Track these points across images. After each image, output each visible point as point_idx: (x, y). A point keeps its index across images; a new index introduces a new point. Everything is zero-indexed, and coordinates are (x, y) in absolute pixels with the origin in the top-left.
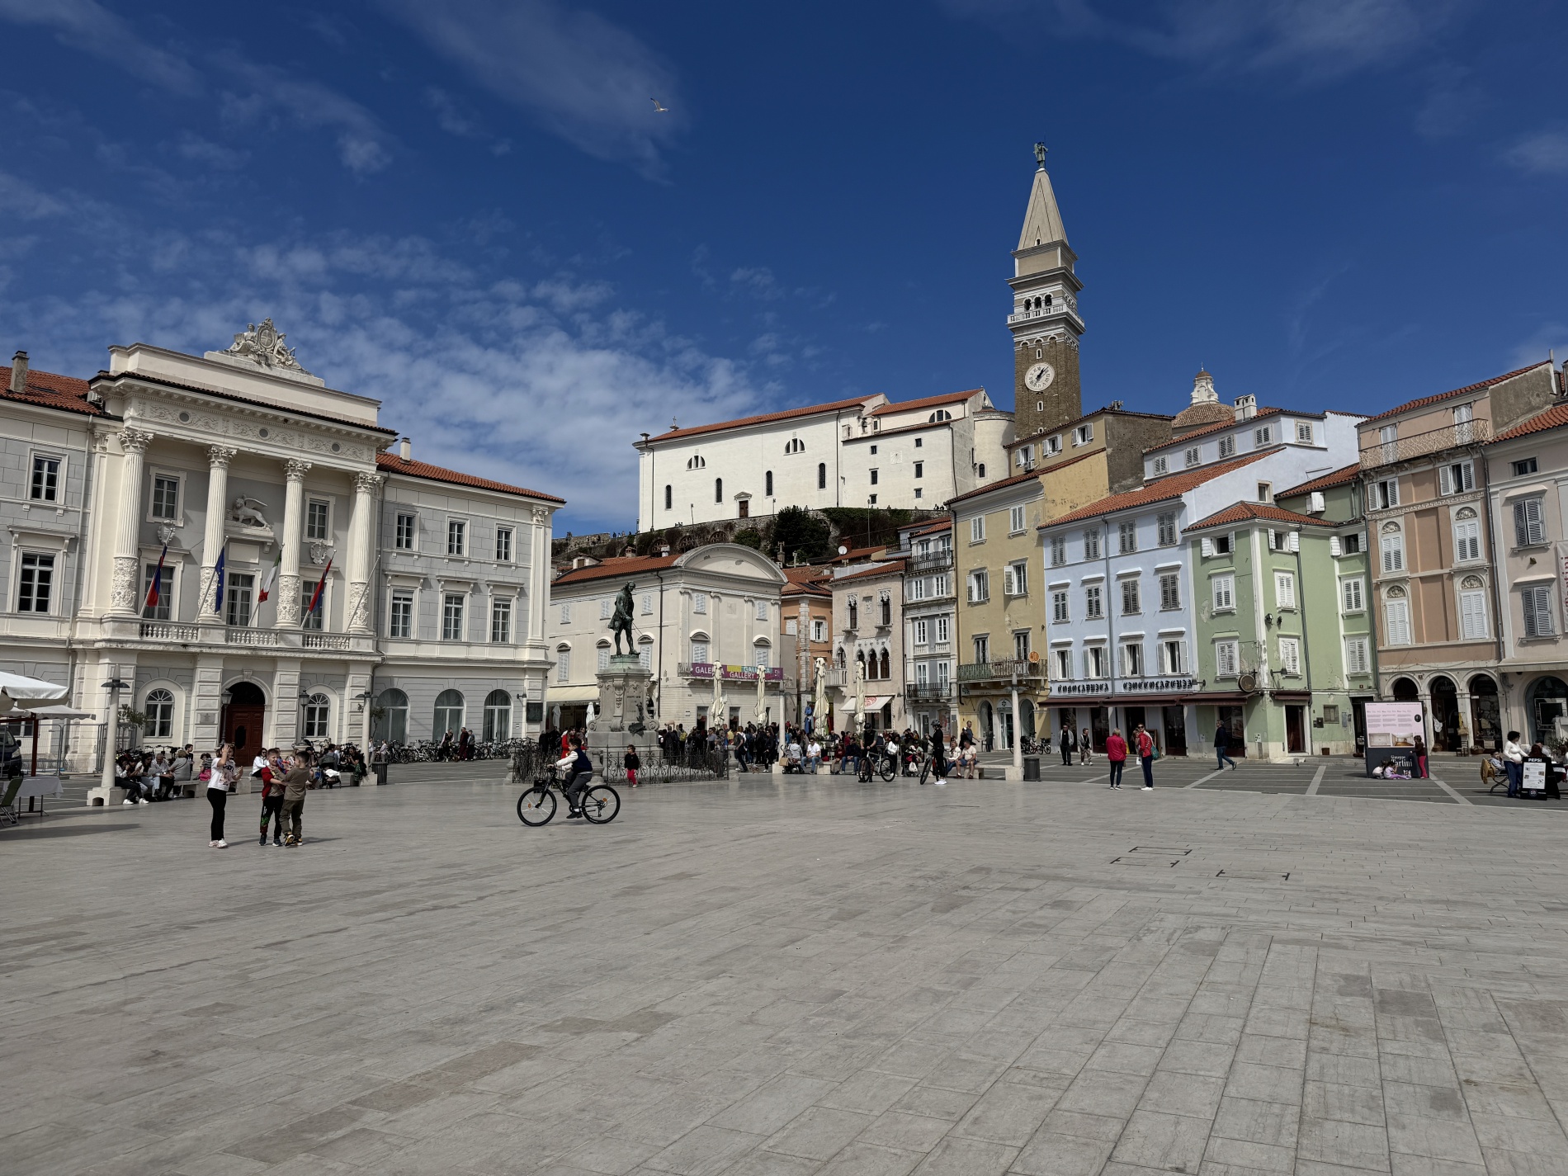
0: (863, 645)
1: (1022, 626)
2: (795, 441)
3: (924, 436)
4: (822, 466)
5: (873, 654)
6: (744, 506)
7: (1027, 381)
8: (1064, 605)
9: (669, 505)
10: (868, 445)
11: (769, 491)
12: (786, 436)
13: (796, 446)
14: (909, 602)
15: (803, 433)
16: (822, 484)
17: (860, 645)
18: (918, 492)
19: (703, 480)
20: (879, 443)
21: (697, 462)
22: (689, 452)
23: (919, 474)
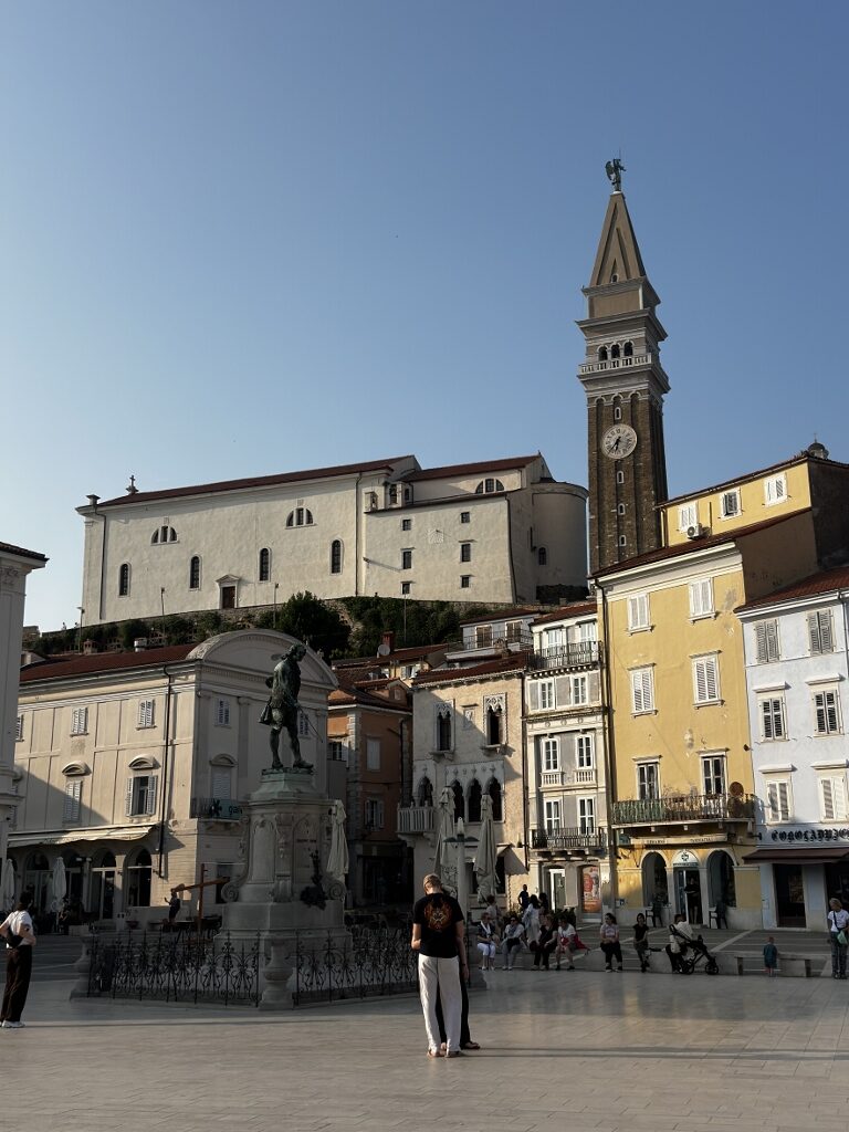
0: (461, 772)
1: (714, 747)
2: (300, 511)
3: (474, 510)
4: (336, 545)
5: (475, 786)
6: (228, 594)
8: (778, 717)
9: (123, 590)
10: (398, 518)
11: (264, 575)
12: (289, 504)
13: (301, 518)
14: (531, 712)
15: (311, 501)
16: (336, 567)
17: (456, 773)
18: (465, 581)
19: (174, 560)
20: (413, 516)
21: (166, 535)
22: (155, 523)
23: (465, 556)
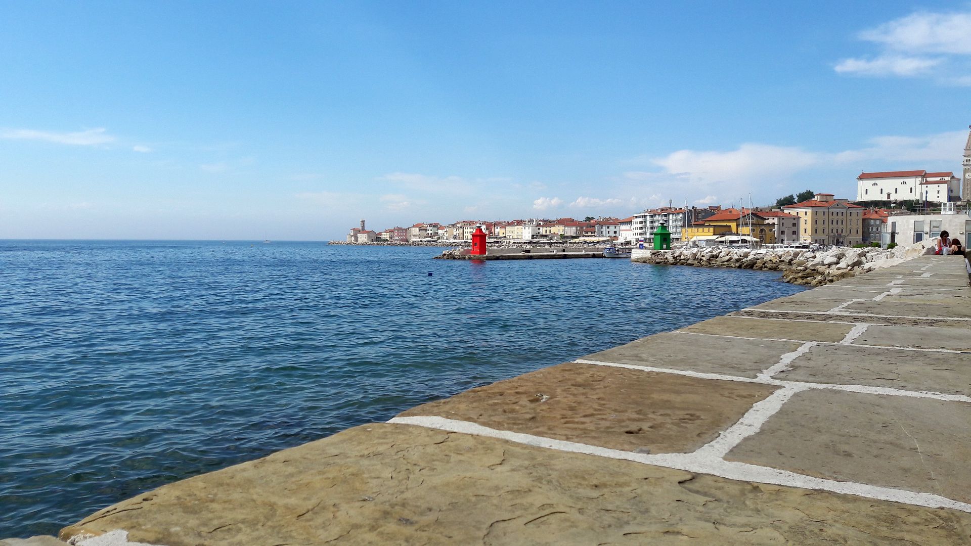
3: (940, 185)
4: (911, 188)
6: (889, 196)
7: (966, 176)
9: (866, 193)
10: (924, 185)
11: (896, 192)
12: (902, 180)
13: (904, 183)
15: (906, 180)
16: (911, 192)
18: (938, 197)
19: (878, 189)
20: (928, 185)
21: (875, 184)
22: (872, 181)
23: (938, 192)
